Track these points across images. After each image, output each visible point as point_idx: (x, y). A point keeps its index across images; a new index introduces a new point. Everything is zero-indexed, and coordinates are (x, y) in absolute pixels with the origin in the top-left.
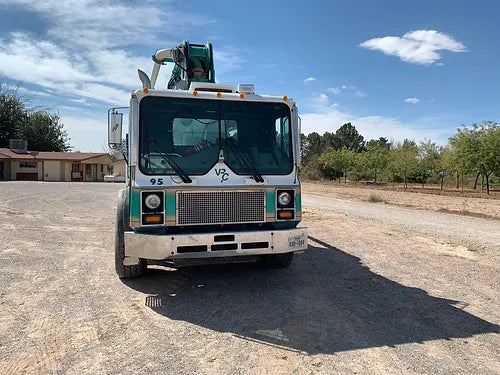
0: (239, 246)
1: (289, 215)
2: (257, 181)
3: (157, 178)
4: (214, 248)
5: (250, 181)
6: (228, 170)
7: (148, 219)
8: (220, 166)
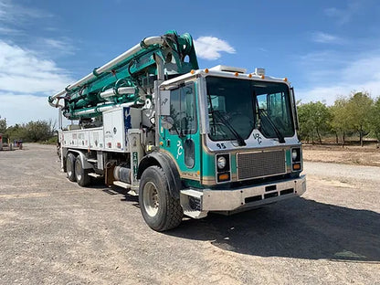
0: (279, 193)
1: (299, 167)
2: (280, 142)
3: (220, 143)
4: (266, 196)
5: (276, 143)
6: (261, 135)
7: (221, 177)
8: (256, 132)
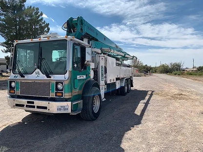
0: (36, 107)
1: (61, 94)
2: (47, 77)
3: (16, 75)
4: (27, 106)
7: (11, 91)
8: (37, 70)
